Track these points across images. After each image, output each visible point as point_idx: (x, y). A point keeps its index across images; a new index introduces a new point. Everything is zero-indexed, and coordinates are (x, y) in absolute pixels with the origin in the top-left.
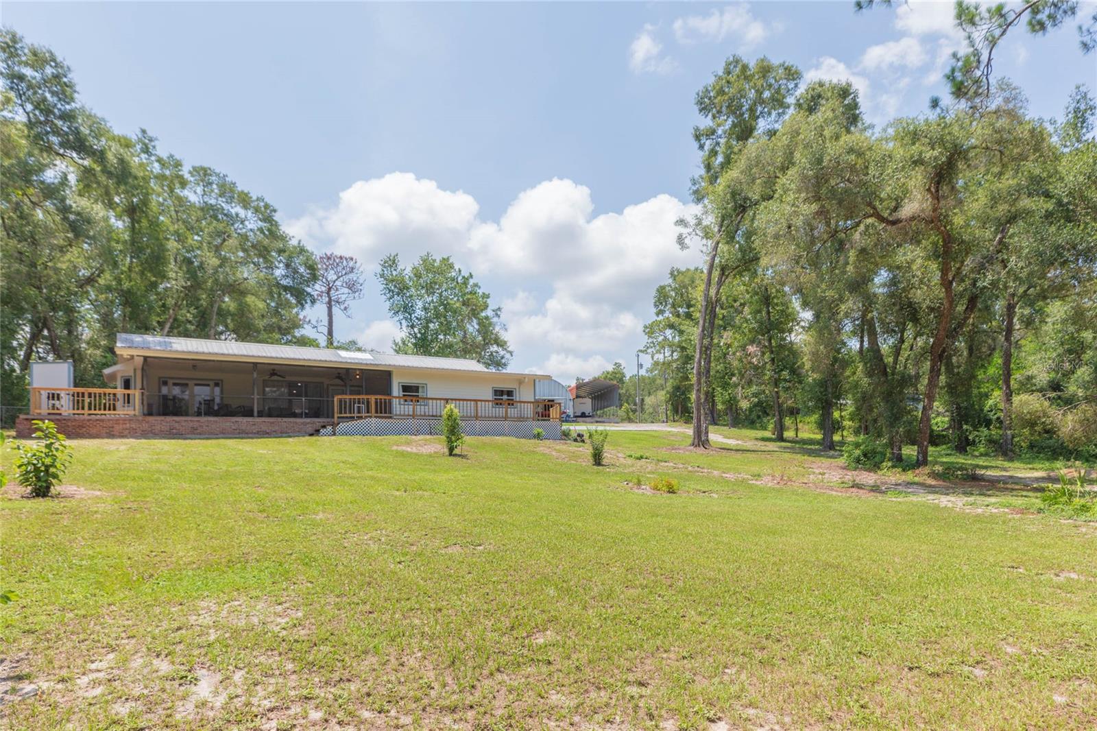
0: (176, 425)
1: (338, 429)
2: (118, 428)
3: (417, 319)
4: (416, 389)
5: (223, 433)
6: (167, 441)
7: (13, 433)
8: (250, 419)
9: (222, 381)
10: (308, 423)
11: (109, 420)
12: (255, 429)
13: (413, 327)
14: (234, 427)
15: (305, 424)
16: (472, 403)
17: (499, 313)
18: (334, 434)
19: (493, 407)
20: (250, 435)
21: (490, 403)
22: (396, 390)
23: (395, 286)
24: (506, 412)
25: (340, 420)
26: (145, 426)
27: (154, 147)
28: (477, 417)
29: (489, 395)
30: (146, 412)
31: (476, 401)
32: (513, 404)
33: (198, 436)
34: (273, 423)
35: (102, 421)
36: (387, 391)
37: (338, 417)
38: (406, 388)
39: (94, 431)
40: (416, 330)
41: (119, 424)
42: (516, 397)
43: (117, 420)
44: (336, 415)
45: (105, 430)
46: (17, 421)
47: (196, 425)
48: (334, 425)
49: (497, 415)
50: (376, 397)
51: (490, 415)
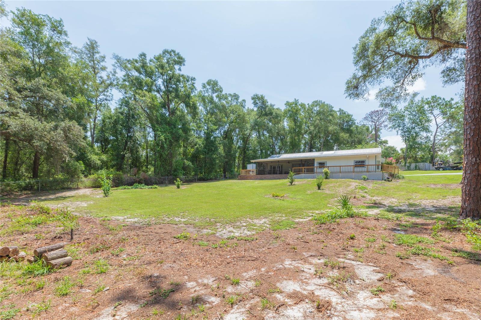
2: (252, 178)
4: (324, 164)
5: (271, 178)
8: (276, 175)
14: (273, 177)
21: (352, 166)
22: (316, 164)
24: (354, 170)
25: (294, 175)
26: (256, 177)
28: (340, 172)
29: (353, 164)
31: (340, 166)
32: (364, 166)
34: (281, 176)
36: (313, 164)
38: (320, 164)
39: (248, 178)
42: (367, 163)
43: (252, 176)
49: (350, 171)
50: (304, 167)
51: (346, 171)
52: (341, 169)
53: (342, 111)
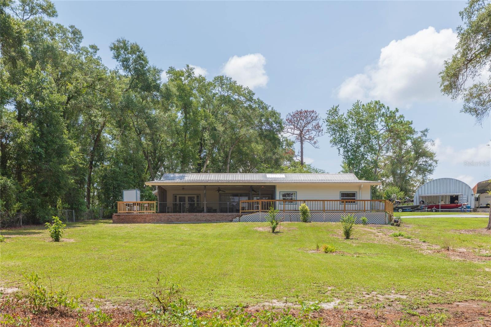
0: (170, 217)
1: (241, 219)
2: (148, 218)
3: (350, 146)
5: (190, 221)
6: (166, 225)
7: (112, 221)
8: (202, 214)
9: (200, 194)
10: (230, 215)
11: (144, 215)
12: (204, 219)
13: (348, 151)
14: (194, 218)
15: (228, 216)
16: (321, 202)
17: (426, 133)
18: (240, 221)
19: (340, 204)
20: (202, 222)
21: (339, 202)
22: (278, 196)
23: (336, 126)
24: (345, 207)
25: (243, 214)
26: (158, 218)
27: (193, 73)
28: (324, 211)
29: (338, 197)
30: (158, 211)
31: (324, 201)
32: (354, 202)
33: (179, 222)
34: (212, 216)
35: (142, 215)
37: (241, 212)
38: (285, 195)
39: (139, 220)
40: (349, 153)
41: (148, 217)
42: (358, 197)
43: (147, 215)
44: (240, 211)
45: (143, 220)
46: (113, 216)
47: (178, 217)
48: (240, 216)
49: (338, 209)
50: (262, 201)
51: (333, 209)
52: (326, 205)
53: (262, 103)
